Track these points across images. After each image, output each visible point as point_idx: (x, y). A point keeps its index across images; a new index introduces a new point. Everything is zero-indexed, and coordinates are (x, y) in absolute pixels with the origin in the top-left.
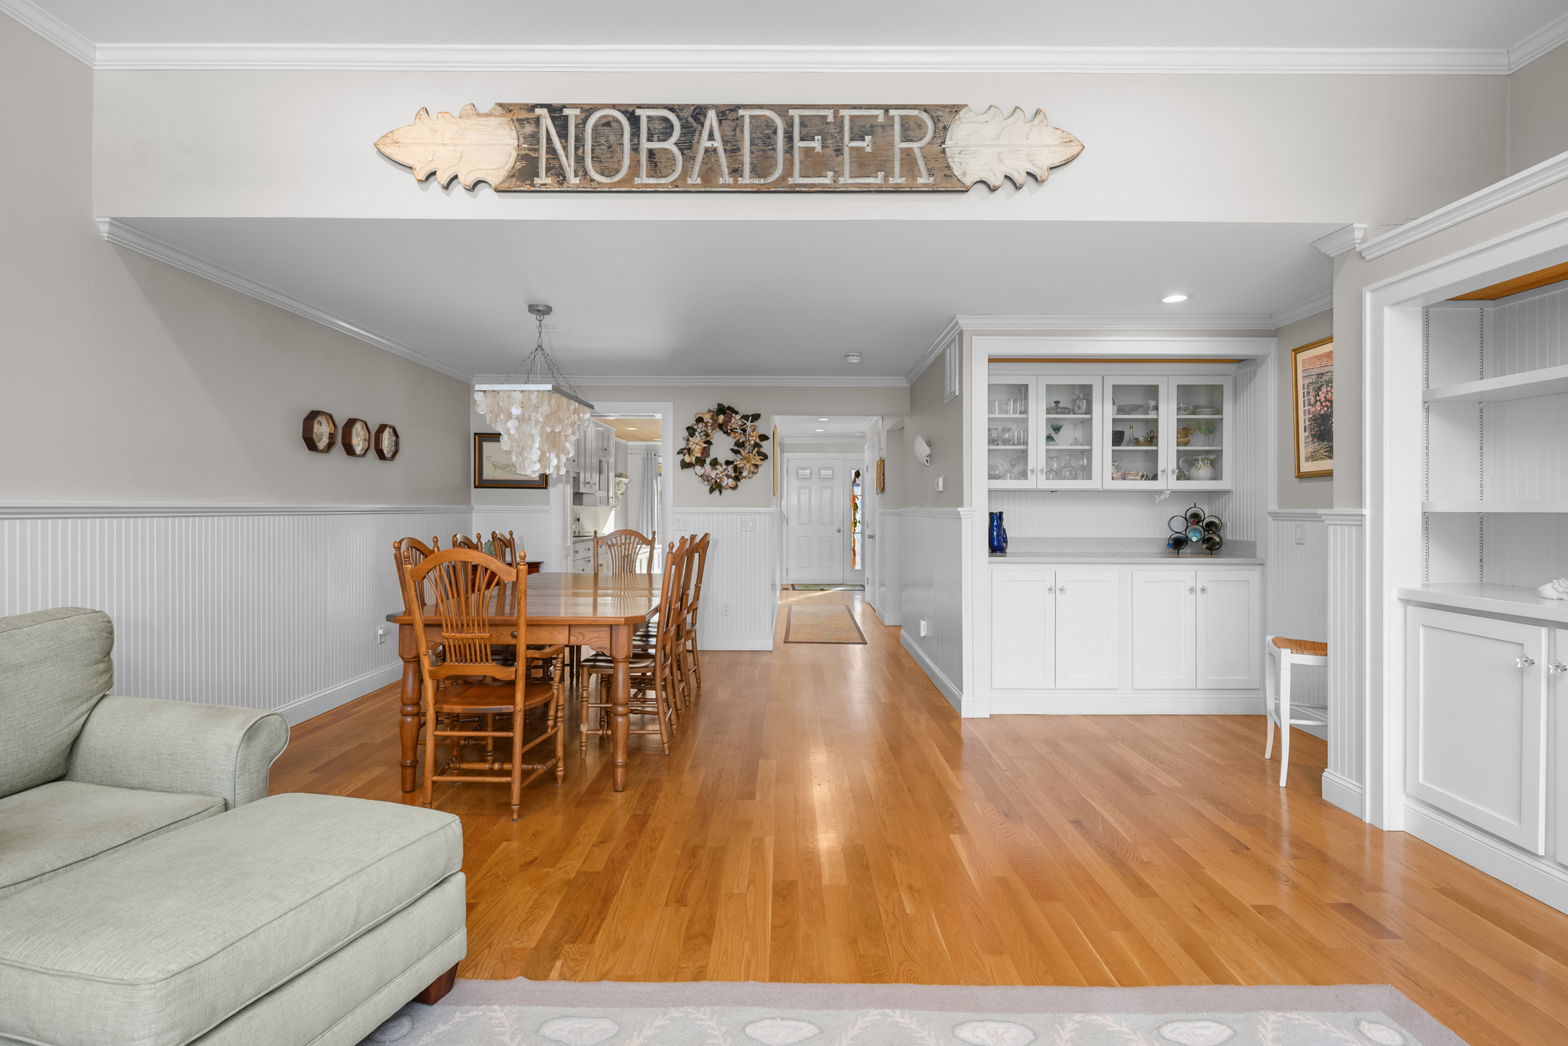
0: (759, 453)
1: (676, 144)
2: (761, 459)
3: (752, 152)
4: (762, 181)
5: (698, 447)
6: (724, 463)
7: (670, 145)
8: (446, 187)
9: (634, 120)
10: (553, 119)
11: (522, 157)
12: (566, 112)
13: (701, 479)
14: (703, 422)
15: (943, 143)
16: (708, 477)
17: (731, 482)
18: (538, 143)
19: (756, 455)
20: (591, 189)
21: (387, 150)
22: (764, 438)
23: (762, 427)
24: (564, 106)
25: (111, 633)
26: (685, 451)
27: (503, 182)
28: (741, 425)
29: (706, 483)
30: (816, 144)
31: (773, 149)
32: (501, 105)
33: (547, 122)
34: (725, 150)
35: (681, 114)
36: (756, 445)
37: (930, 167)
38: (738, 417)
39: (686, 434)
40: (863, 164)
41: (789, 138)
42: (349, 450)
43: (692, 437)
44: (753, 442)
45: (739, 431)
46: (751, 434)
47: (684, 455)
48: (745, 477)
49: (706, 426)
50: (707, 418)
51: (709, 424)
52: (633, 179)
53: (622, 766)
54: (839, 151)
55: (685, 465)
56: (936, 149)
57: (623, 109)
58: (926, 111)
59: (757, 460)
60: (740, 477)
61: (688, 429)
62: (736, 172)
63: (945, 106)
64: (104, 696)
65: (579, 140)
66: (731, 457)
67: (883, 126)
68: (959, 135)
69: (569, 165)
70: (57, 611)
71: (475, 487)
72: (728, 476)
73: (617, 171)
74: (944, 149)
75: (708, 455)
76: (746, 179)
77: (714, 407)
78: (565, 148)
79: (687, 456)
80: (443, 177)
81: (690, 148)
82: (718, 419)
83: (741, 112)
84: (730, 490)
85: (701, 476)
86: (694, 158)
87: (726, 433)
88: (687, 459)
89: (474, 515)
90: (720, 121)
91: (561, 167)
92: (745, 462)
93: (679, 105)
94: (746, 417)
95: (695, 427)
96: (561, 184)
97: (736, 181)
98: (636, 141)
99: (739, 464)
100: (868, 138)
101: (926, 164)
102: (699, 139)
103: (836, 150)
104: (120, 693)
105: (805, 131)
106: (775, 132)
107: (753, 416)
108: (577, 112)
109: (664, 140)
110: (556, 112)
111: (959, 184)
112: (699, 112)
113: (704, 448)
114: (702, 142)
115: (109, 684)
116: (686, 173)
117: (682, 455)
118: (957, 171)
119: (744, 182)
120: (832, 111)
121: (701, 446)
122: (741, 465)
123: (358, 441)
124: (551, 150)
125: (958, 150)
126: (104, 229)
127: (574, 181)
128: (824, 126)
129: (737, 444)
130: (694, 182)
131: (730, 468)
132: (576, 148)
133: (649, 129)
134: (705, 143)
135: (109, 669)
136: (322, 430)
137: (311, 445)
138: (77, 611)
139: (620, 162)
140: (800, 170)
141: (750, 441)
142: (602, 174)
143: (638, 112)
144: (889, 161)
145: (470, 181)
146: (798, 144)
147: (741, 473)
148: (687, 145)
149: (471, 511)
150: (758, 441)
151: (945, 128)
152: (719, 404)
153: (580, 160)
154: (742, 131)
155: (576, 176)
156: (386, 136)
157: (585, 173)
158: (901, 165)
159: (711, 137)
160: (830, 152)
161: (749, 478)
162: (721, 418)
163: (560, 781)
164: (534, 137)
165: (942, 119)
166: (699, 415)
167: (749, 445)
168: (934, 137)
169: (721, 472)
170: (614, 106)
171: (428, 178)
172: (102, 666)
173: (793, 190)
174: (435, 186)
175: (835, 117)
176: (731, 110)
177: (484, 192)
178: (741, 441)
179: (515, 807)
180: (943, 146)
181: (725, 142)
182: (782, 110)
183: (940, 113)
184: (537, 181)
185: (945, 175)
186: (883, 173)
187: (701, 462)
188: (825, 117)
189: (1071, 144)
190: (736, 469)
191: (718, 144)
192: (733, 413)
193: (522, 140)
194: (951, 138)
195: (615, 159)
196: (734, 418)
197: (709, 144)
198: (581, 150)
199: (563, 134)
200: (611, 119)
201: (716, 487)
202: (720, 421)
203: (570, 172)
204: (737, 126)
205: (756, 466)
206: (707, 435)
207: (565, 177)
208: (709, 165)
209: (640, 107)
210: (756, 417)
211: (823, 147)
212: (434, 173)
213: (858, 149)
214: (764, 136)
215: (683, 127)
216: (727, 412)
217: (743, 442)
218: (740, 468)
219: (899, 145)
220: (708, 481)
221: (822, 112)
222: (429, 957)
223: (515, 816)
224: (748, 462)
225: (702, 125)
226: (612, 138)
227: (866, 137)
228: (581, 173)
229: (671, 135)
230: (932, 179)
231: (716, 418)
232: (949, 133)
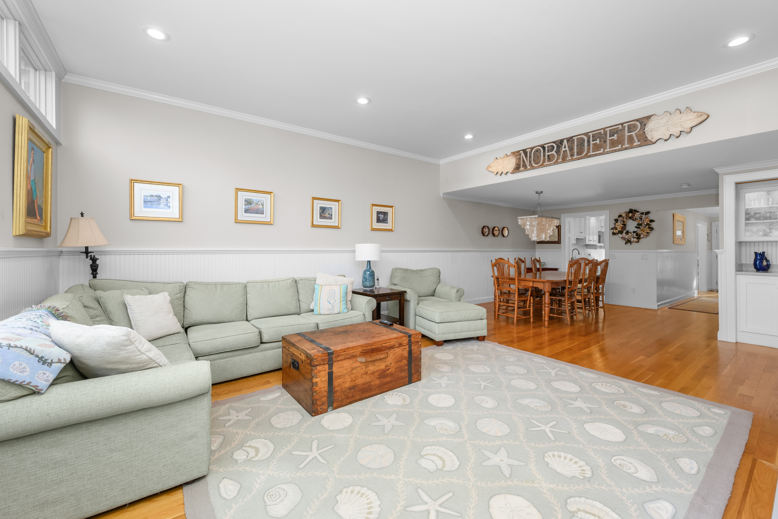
0: (649, 228)
1: (555, 152)
2: (650, 230)
3: (577, 149)
4: (580, 156)
5: (619, 226)
6: (632, 232)
7: (553, 152)
8: (501, 175)
9: (544, 148)
10: (524, 153)
11: (516, 164)
12: (527, 150)
13: (621, 239)
14: (622, 217)
15: (644, 130)
16: (624, 238)
17: (635, 240)
18: (520, 160)
19: (648, 228)
20: (533, 168)
21: (488, 169)
22: (652, 221)
23: (651, 216)
24: (527, 149)
25: (440, 273)
26: (614, 228)
27: (512, 171)
28: (640, 217)
29: (624, 240)
30: (598, 141)
31: (583, 146)
32: (512, 153)
33: (523, 154)
34: (569, 150)
35: (557, 143)
36: (648, 224)
37: (638, 139)
38: (638, 214)
39: (614, 222)
40: (613, 144)
41: (589, 142)
42: (494, 235)
43: (617, 223)
44: (645, 223)
45: (639, 219)
46: (645, 220)
47: (614, 230)
48: (643, 237)
49: (624, 218)
50: (624, 215)
51: (624, 217)
52: (543, 164)
53: (547, 321)
54: (605, 142)
55: (614, 234)
56: (641, 132)
57: (541, 146)
58: (637, 121)
59: (648, 231)
60: (640, 238)
61: (615, 220)
62: (572, 155)
63: (645, 117)
64: (439, 284)
65: (530, 157)
66: (636, 230)
67: (621, 130)
68: (650, 126)
69: (527, 163)
70: (433, 268)
71: (537, 243)
72: (634, 238)
73: (539, 163)
74: (644, 132)
75: (625, 229)
76: (575, 157)
77: (628, 210)
78: (527, 160)
79: (615, 230)
80: (500, 173)
81: (559, 152)
82: (629, 215)
83: (574, 138)
84: (635, 243)
85: (621, 238)
86: (560, 155)
87: (633, 220)
88: (615, 231)
89: (536, 252)
90: (568, 142)
91: (526, 165)
92: (642, 231)
93: (556, 141)
94: (642, 213)
95: (618, 219)
96: (526, 169)
97: (572, 158)
98: (544, 154)
99: (639, 232)
100: (616, 135)
101: (637, 138)
102: (561, 149)
103: (604, 142)
104: (441, 284)
105: (594, 138)
106: (584, 141)
107: (646, 213)
108: (530, 150)
109: (552, 151)
110: (525, 151)
111: (650, 142)
112: (561, 141)
113: (622, 227)
114: (562, 149)
115: (440, 282)
116: (558, 159)
117: (613, 230)
118: (649, 138)
119: (575, 158)
120: (603, 130)
121: (620, 226)
122: (640, 233)
123: (496, 233)
124: (524, 161)
125: (650, 131)
126: (442, 195)
127: (529, 167)
128: (600, 135)
129: (638, 224)
130: (560, 161)
131: (635, 234)
132: (529, 159)
133: (548, 149)
134: (563, 149)
135: (440, 279)
136: (486, 230)
137: (483, 235)
138: (436, 268)
139: (540, 160)
140: (592, 150)
141: (644, 223)
142: (536, 164)
143: (545, 146)
144: (623, 141)
145: (505, 173)
146: (592, 143)
147: (640, 236)
148: (558, 152)
149: (535, 251)
150: (649, 222)
151: (645, 125)
152: (630, 209)
153: (530, 162)
154: (574, 143)
155: (529, 166)
156: (488, 166)
157: (532, 165)
158: (628, 141)
159: (565, 147)
160: (602, 143)
161: (645, 238)
162: (630, 215)
163: (532, 323)
164: (520, 159)
165: (644, 122)
166: (620, 214)
167: (644, 224)
168: (640, 129)
169: (631, 236)
170: (539, 146)
171: (497, 174)
172: (439, 278)
173: (590, 156)
174: (498, 175)
175: (604, 132)
176: (571, 138)
177: (509, 174)
178: (640, 223)
179: (515, 323)
180: (644, 131)
181: (569, 148)
182: (586, 134)
183: (643, 120)
184: (520, 169)
185: (644, 140)
186: (621, 145)
187: (621, 232)
188: (601, 132)
189: (701, 116)
190: (637, 235)
191: (567, 149)
192: (636, 212)
193: (517, 160)
194: (647, 127)
195: (539, 160)
196: (637, 214)
197: (564, 149)
198: (530, 159)
199: (526, 157)
200: (538, 149)
201: (628, 242)
202: (630, 216)
203: (528, 165)
204: (572, 142)
205: (648, 233)
206: (624, 222)
207: (526, 167)
208: (564, 155)
209: (545, 144)
210: (648, 213)
211: (600, 142)
212: (498, 172)
213: (612, 139)
214: (581, 142)
215: (557, 147)
216: (633, 212)
217: (641, 224)
218: (639, 234)
219: (627, 134)
220: (625, 239)
221: (600, 131)
222: (479, 331)
223: (515, 326)
224: (643, 231)
225: (562, 145)
226: (538, 154)
227: (615, 135)
228: (530, 165)
229: (554, 150)
230: (639, 143)
231: (628, 215)
232: (646, 126)
